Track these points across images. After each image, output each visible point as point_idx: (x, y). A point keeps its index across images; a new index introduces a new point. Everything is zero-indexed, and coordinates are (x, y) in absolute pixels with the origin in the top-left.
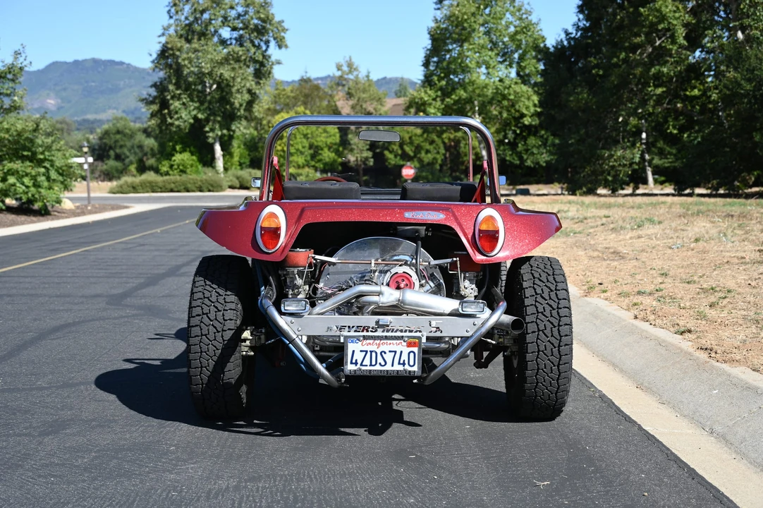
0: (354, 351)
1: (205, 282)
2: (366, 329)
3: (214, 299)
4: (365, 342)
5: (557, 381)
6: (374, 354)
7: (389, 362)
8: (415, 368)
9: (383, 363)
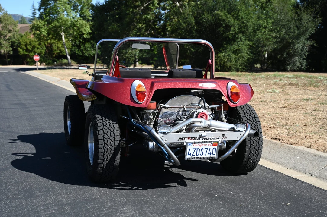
0: (190, 149)
1: (102, 118)
2: (195, 139)
3: (108, 126)
4: (195, 145)
5: (257, 157)
6: (198, 150)
7: (204, 154)
8: (215, 156)
9: (202, 154)
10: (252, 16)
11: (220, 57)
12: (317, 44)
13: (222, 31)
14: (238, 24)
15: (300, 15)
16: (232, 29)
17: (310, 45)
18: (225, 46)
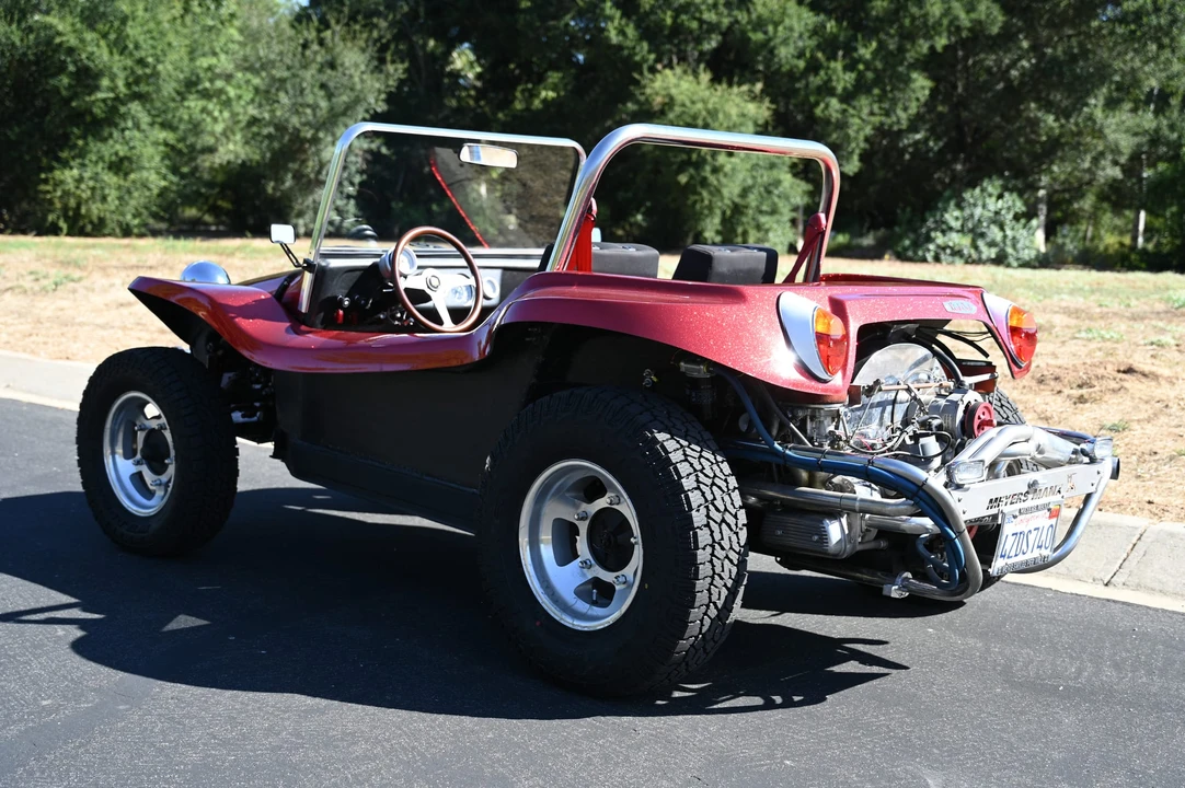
0: (1007, 536)
2: (1019, 498)
3: (708, 471)
4: (1017, 519)
6: (1021, 537)
8: (1049, 552)
10: (175, 44)
11: (62, 182)
12: (389, 149)
13: (66, 89)
14: (125, 69)
15: (332, 49)
16: (105, 82)
17: (370, 151)
18: (80, 143)
